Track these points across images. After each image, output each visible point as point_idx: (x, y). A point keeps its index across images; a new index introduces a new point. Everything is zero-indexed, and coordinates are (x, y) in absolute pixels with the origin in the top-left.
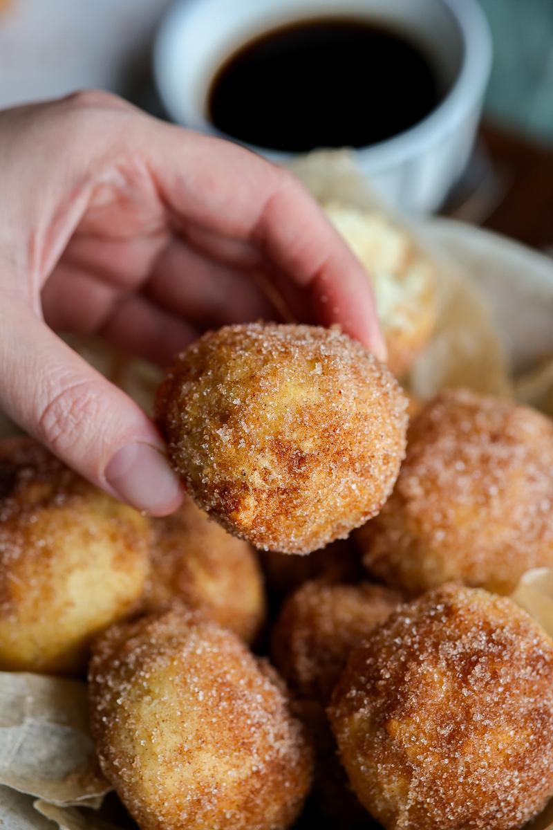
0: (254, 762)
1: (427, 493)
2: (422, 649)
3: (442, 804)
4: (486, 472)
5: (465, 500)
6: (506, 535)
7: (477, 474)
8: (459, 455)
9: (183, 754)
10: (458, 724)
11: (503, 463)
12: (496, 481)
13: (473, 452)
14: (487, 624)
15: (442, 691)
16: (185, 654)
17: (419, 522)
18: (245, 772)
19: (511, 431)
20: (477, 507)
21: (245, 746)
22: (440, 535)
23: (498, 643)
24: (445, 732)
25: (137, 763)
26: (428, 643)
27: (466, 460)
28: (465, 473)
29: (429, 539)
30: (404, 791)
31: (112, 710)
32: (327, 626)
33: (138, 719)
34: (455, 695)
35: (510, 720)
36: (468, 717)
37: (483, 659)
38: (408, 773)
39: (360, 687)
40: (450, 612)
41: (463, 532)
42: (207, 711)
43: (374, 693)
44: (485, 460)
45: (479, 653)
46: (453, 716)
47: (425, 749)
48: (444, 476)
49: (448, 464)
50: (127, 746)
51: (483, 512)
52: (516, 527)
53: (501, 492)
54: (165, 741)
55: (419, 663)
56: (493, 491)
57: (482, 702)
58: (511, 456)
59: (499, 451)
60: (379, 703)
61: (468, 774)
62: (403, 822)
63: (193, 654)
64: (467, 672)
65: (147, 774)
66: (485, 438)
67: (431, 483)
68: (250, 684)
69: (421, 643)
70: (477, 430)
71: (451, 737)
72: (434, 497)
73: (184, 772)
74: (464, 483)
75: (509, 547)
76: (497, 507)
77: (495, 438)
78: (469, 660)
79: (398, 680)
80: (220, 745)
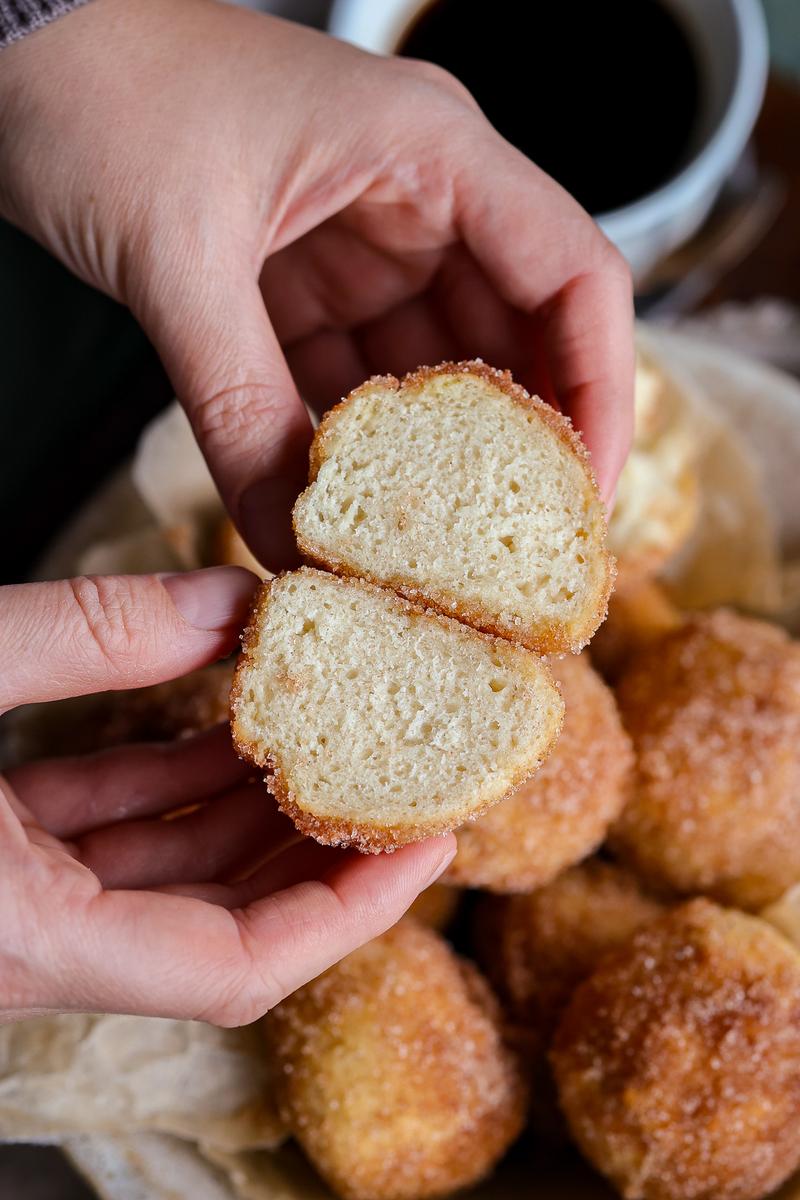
0: (464, 1119)
1: (676, 773)
2: (667, 1006)
3: (681, 1180)
4: (749, 752)
5: (721, 785)
6: (768, 826)
7: (737, 753)
8: (713, 726)
9: (382, 1119)
10: (705, 1099)
11: (769, 742)
12: (759, 764)
13: (734, 724)
14: (744, 974)
15: (688, 1060)
16: (384, 993)
17: (663, 807)
18: (448, 1133)
19: (781, 696)
20: (735, 795)
21: (450, 1104)
22: (688, 826)
23: (756, 1001)
24: (689, 1107)
25: (328, 1126)
26: (674, 997)
27: (724, 735)
28: (724, 751)
29: (675, 827)
30: (638, 1164)
31: (296, 1058)
32: (547, 929)
33: (330, 1075)
34: (704, 1064)
35: (766, 1090)
36: (717, 1090)
37: (738, 1023)
38: (643, 1148)
39: (591, 1042)
40: (701, 956)
41: (716, 825)
42: (411, 1070)
43: (606, 1052)
44: (747, 736)
45: (733, 1015)
46: (700, 1089)
47: (664, 1125)
48: (698, 753)
49: (702, 737)
50: (315, 1104)
51: (742, 803)
52: (782, 818)
53: (766, 780)
54: (361, 1103)
55: (663, 1025)
56: (756, 777)
57: (734, 1073)
58: (781, 732)
59: (764, 725)
60: (614, 1066)
61: (714, 1149)
62: (634, 1192)
63: (392, 994)
64: (719, 1038)
65: (339, 1138)
66: (748, 704)
67: (681, 762)
68: (460, 1028)
69: (666, 997)
70: (738, 693)
71: (697, 1113)
72: (683, 781)
73: (381, 1137)
74: (721, 765)
75: (769, 841)
76: (759, 795)
77: (762, 704)
78: (721, 1025)
79: (637, 1041)
80: (425, 1108)
